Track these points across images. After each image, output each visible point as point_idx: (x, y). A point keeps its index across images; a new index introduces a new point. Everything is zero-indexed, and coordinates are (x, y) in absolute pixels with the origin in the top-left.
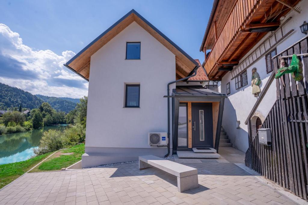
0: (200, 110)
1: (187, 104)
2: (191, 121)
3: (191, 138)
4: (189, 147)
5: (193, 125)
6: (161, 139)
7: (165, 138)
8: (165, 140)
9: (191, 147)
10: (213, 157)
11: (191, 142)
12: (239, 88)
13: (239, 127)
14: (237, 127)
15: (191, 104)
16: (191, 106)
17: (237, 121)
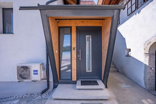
0: (87, 36)
1: (71, 27)
2: (75, 49)
3: (75, 69)
4: (73, 80)
5: (78, 53)
6: (32, 73)
7: (37, 71)
8: (37, 74)
9: (75, 80)
10: (100, 99)
11: (75, 74)
12: (132, 12)
13: (129, 55)
14: (126, 54)
15: (75, 28)
16: (75, 30)
17: (126, 49)
